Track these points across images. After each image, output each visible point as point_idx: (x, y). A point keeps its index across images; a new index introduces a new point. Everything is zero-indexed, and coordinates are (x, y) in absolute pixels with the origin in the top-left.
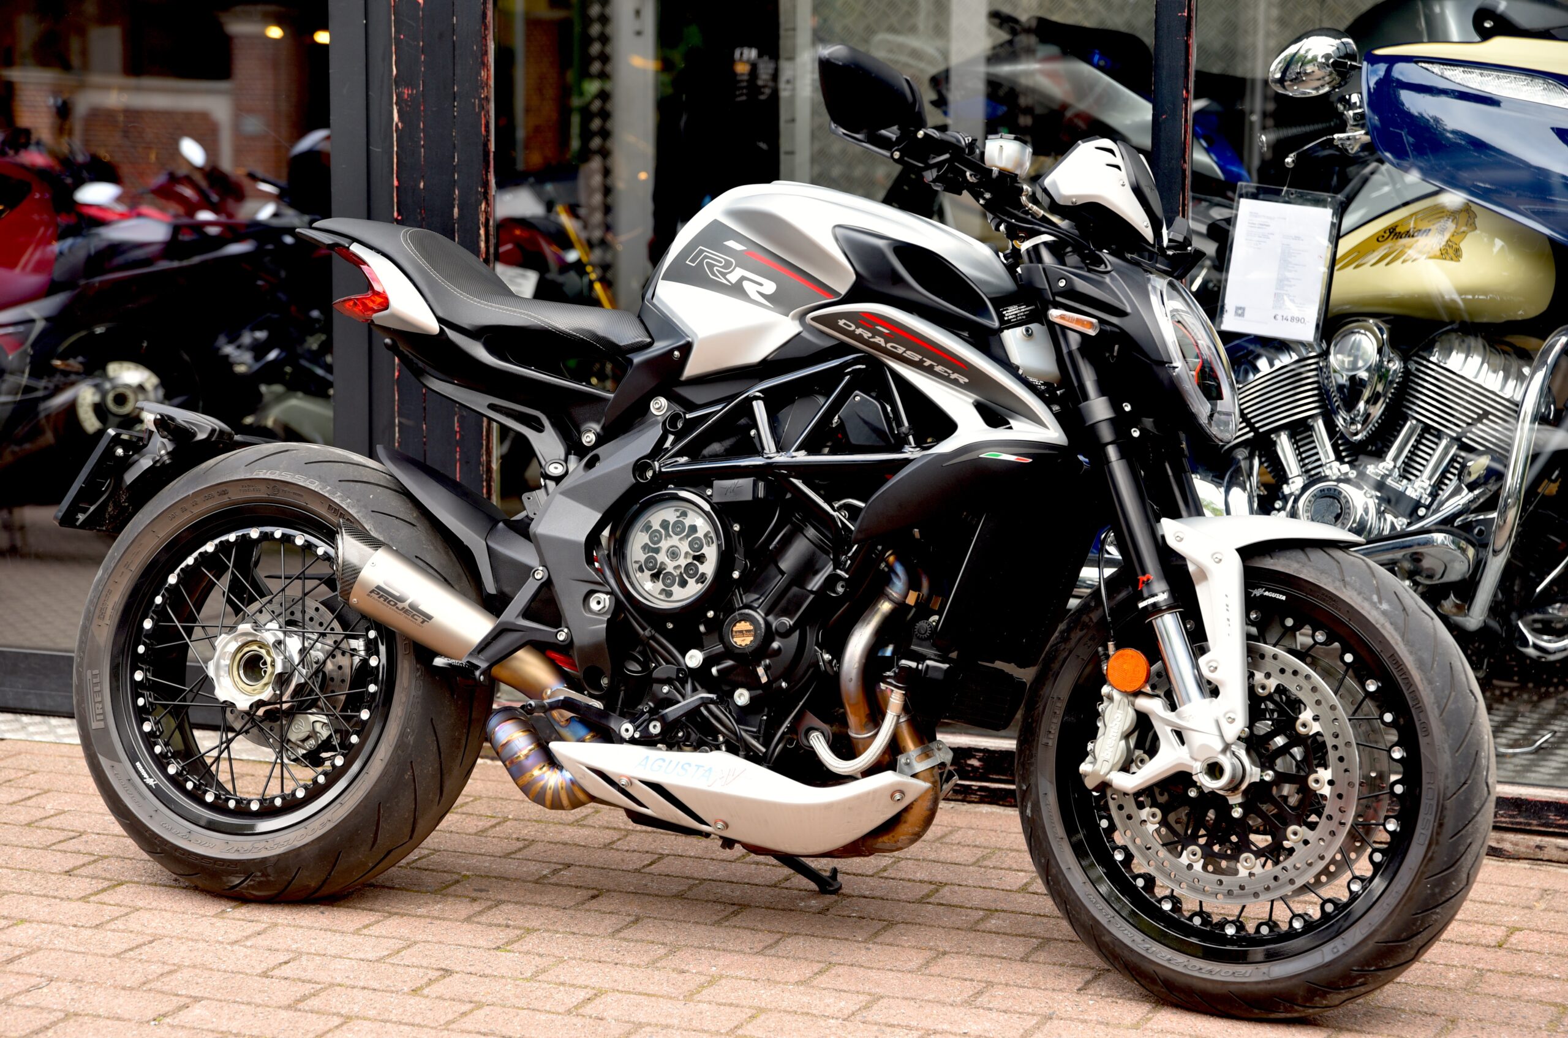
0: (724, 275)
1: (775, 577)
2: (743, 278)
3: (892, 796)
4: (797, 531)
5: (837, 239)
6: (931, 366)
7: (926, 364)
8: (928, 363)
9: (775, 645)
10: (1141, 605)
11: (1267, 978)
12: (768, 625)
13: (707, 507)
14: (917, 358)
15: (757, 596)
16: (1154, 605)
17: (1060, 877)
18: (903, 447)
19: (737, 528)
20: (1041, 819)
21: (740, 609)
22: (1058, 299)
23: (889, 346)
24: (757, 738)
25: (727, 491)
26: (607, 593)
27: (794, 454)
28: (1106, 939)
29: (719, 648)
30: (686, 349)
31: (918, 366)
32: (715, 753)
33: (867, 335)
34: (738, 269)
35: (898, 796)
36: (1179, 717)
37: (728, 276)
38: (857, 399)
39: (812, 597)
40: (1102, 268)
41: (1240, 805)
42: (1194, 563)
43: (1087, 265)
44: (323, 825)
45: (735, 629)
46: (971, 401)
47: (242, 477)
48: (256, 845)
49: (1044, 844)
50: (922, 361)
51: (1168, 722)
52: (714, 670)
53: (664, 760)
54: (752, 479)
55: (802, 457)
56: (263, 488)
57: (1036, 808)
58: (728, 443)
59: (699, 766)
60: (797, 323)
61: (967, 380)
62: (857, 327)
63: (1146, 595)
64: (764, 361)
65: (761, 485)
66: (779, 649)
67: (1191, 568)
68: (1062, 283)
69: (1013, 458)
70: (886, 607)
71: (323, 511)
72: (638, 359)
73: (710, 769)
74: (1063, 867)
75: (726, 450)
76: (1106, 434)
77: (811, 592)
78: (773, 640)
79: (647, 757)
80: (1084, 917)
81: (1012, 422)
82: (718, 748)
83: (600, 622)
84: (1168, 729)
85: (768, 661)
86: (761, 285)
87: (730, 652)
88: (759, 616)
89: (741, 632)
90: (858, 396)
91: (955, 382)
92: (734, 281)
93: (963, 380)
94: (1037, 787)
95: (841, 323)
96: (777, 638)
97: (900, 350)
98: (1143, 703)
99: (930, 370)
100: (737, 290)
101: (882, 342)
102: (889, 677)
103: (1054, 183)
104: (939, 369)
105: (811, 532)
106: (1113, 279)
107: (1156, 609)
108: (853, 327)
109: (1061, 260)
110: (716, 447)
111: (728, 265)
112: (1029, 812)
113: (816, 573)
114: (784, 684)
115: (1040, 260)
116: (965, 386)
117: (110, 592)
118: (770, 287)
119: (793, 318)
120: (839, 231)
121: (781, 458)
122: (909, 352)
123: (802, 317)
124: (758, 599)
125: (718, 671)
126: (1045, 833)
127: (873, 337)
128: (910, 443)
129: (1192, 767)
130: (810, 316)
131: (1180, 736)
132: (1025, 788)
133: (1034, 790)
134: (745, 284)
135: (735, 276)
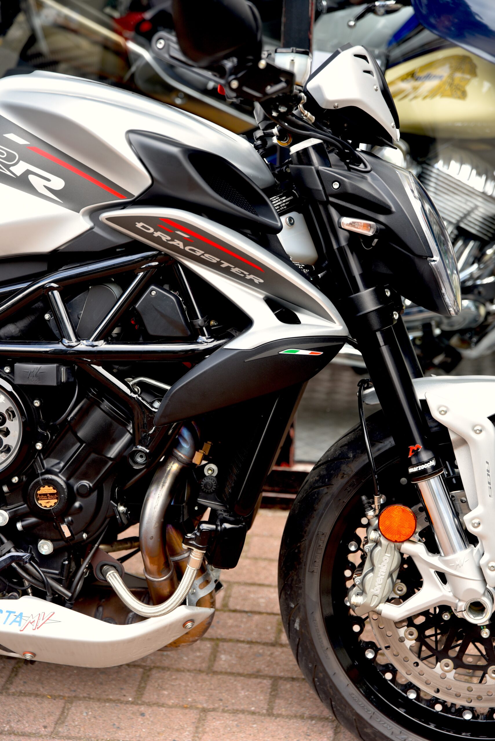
0: (7, 167)
1: (73, 444)
2: (28, 172)
3: (184, 625)
4: (93, 404)
5: (130, 143)
6: (228, 268)
7: (223, 266)
8: (225, 264)
9: (77, 504)
12: (70, 487)
13: (9, 388)
14: (215, 260)
15: (57, 461)
16: (425, 471)
17: (327, 680)
18: (197, 338)
19: (37, 403)
20: (309, 632)
21: (43, 474)
22: (331, 199)
23: (187, 249)
24: (59, 581)
25: (29, 374)
27: (95, 343)
28: (369, 731)
29: (24, 507)
31: (216, 267)
32: (24, 598)
33: (165, 238)
34: (21, 162)
35: (189, 625)
36: (446, 563)
37: (11, 168)
38: (154, 293)
39: (110, 463)
40: (361, 167)
41: (487, 626)
42: (453, 432)
43: (347, 164)
45: (39, 492)
46: (262, 297)
49: (312, 654)
50: (219, 263)
51: (432, 566)
52: (19, 526)
54: (55, 365)
55: (102, 346)
57: (304, 623)
58: (22, 324)
59: (10, 612)
60: (87, 218)
61: (262, 281)
62: (156, 231)
63: (414, 461)
64: (55, 252)
65: (63, 369)
66: (81, 507)
67: (452, 437)
68: (336, 186)
69: (307, 353)
70: (174, 467)
73: (21, 614)
74: (330, 672)
75: (21, 331)
76: (375, 322)
77: (110, 459)
78: (75, 501)
80: (348, 712)
81: (300, 316)
82: (25, 593)
84: (432, 571)
85: (70, 518)
86: (49, 180)
87: (35, 511)
88: (61, 480)
90: (154, 291)
91: (251, 282)
92: (18, 174)
93: (258, 280)
94: (305, 606)
95: (139, 225)
96: (79, 498)
97: (199, 253)
98: (408, 548)
99: (226, 272)
100: (23, 183)
101: (181, 245)
102: (191, 539)
103: (318, 89)
104: (235, 270)
105: (106, 405)
106: (373, 178)
107: (423, 475)
108: (152, 230)
109: (326, 162)
111: (10, 157)
112: (297, 626)
113: (114, 441)
114: (85, 536)
115: (310, 162)
116: (259, 286)
118: (58, 184)
119: (84, 214)
120: (133, 136)
121: (83, 346)
122: (207, 255)
123: (93, 214)
124: (59, 463)
125: (23, 526)
126: (312, 644)
127: (172, 240)
128: (204, 335)
129: (456, 605)
130: (105, 215)
131: (443, 577)
132: (293, 606)
133: (302, 609)
134: (31, 178)
135: (19, 169)
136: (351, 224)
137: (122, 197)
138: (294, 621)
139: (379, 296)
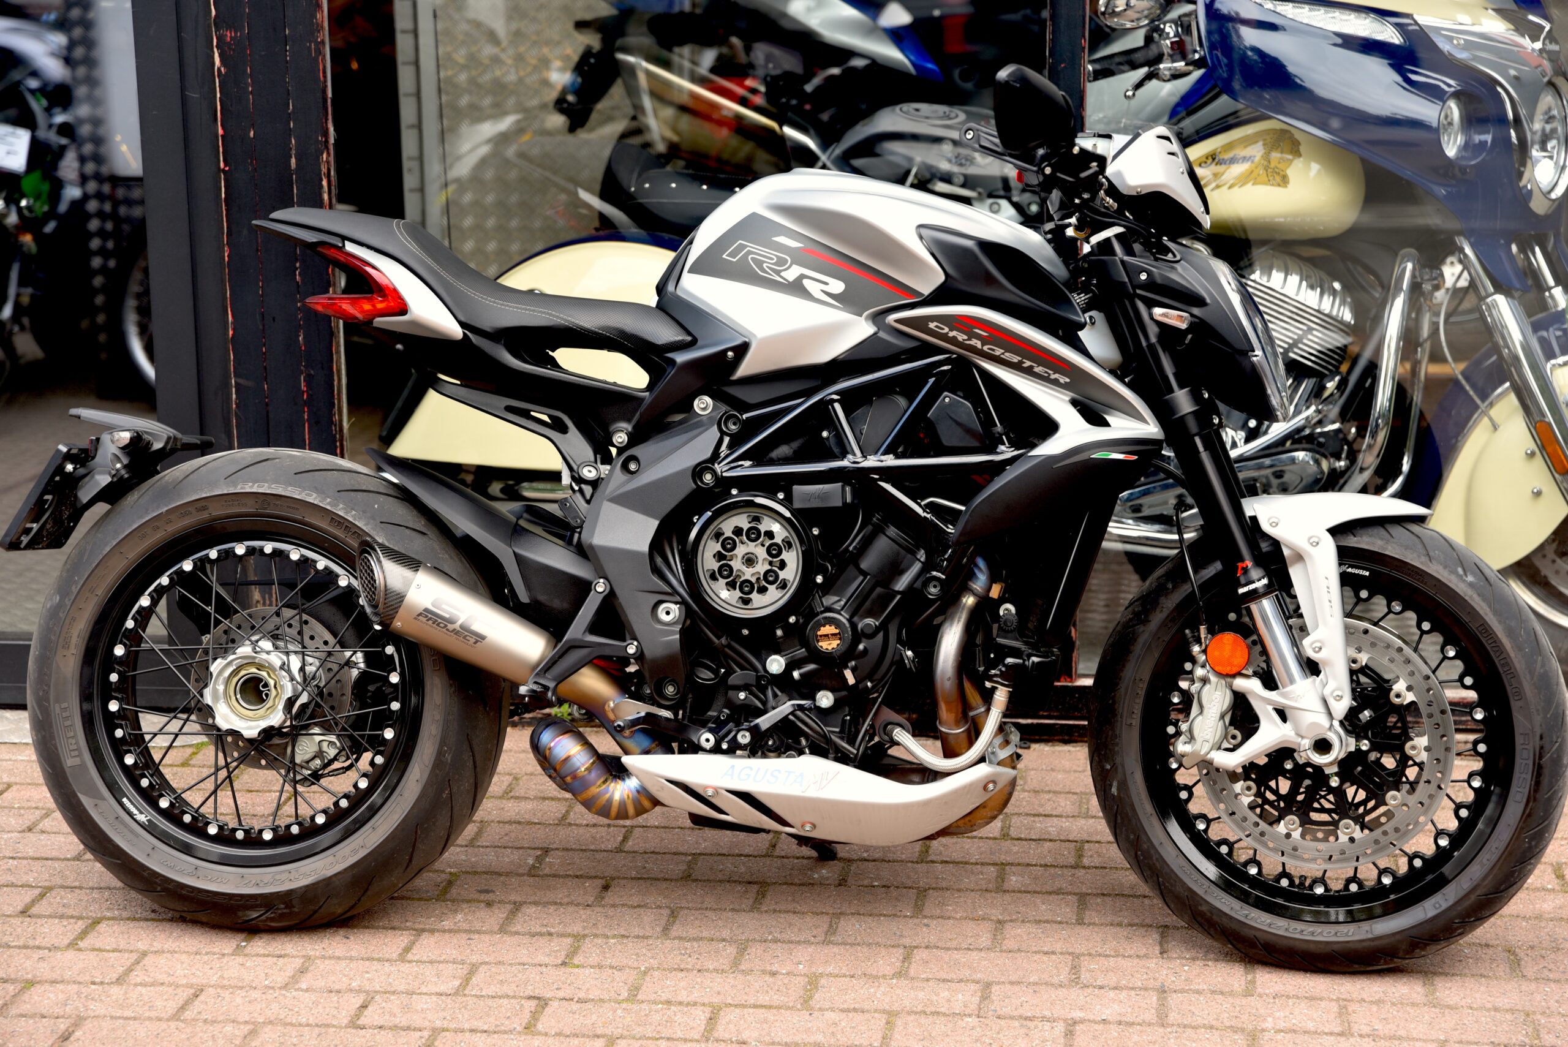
0: (778, 273)
1: (855, 578)
2: (803, 277)
3: (985, 788)
4: (879, 530)
5: (921, 238)
6: (1031, 367)
7: (1025, 365)
8: (1027, 364)
9: (861, 647)
10: (1241, 591)
11: (1370, 936)
12: (854, 626)
13: (788, 514)
14: (1016, 359)
15: (837, 598)
16: (1255, 591)
17: (1152, 852)
18: (997, 447)
19: (816, 531)
20: (1129, 797)
21: (822, 612)
22: (1138, 291)
23: (985, 348)
24: (842, 739)
25: (810, 496)
26: (676, 603)
27: (883, 458)
28: (1204, 908)
29: (802, 652)
30: (742, 349)
31: (1016, 367)
32: (802, 757)
33: (961, 337)
34: (794, 266)
35: (991, 786)
36: (1284, 695)
37: (782, 274)
38: (947, 400)
39: (899, 597)
40: (1170, 257)
41: (1336, 774)
42: (1287, 547)
43: (1153, 254)
44: (355, 851)
45: (819, 633)
46: (1067, 399)
47: (225, 492)
48: (277, 877)
49: (1134, 821)
50: (1021, 362)
51: (1269, 701)
52: (796, 674)
53: (751, 769)
54: (840, 484)
55: (890, 461)
56: (251, 502)
57: (1123, 785)
58: (795, 445)
59: (789, 772)
60: (870, 323)
61: (1068, 380)
62: (951, 330)
63: (1243, 580)
64: (834, 362)
65: (848, 489)
66: (865, 648)
67: (1286, 552)
68: (1143, 276)
69: (1121, 456)
70: (969, 601)
71: (324, 525)
72: (681, 358)
73: (802, 774)
74: (1155, 842)
75: (795, 452)
76: (1193, 426)
77: (898, 592)
78: (859, 642)
79: (733, 767)
80: (1179, 889)
81: (1109, 418)
82: (801, 753)
83: (673, 633)
84: (1270, 708)
85: (853, 663)
86: (826, 284)
87: (815, 655)
88: (843, 618)
89: (826, 635)
90: (947, 398)
91: (1055, 382)
92: (791, 279)
93: (1064, 380)
94: (1123, 766)
95: (932, 325)
96: (864, 640)
97: (998, 352)
98: (1240, 683)
99: (1029, 372)
100: (797, 288)
101: (977, 344)
102: (995, 675)
103: (1119, 174)
104: (1038, 369)
105: (892, 531)
106: (1184, 268)
107: (1254, 595)
108: (946, 330)
109: (1130, 252)
110: (784, 450)
111: (781, 262)
112: (1114, 790)
113: (902, 572)
114: (869, 684)
115: (1113, 253)
116: (1065, 386)
117: (74, 619)
118: (837, 287)
119: (867, 319)
120: (924, 232)
121: (872, 462)
122: (1007, 354)
123: (877, 318)
124: (839, 601)
125: (801, 675)
126: (1134, 810)
127: (969, 339)
128: (1004, 444)
129: (1299, 744)
130: (892, 318)
131: (1282, 714)
132: (1108, 767)
133: (1120, 770)
134: (806, 282)
135: (792, 273)
136: (1163, 315)
137: (911, 297)
138: (1111, 786)
139: (1196, 397)
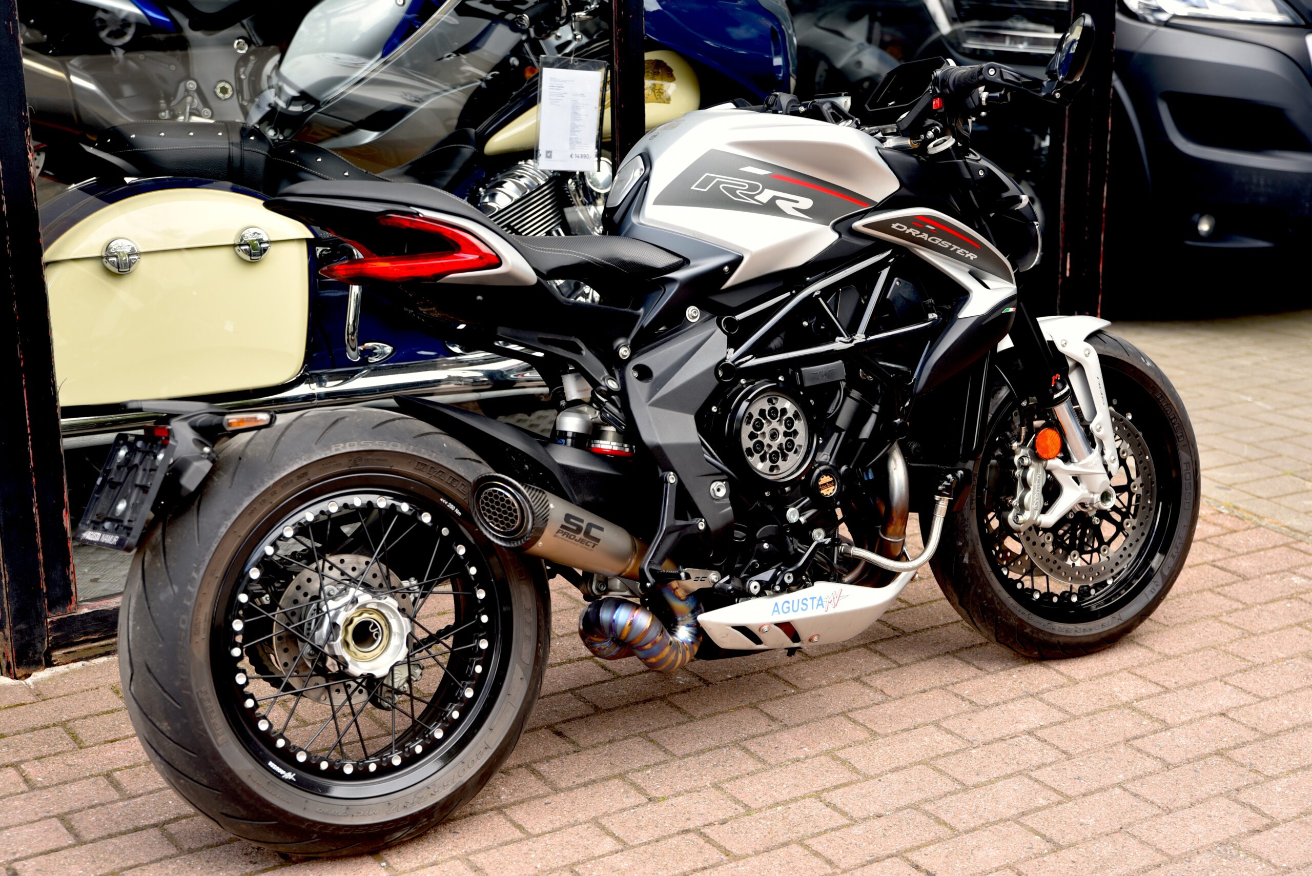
0: (752, 197)
2: (775, 198)
6: (956, 250)
7: (952, 249)
8: (954, 248)
9: (844, 488)
10: (1056, 396)
11: (1121, 622)
12: (839, 474)
14: (948, 245)
18: (928, 316)
19: (812, 403)
20: (978, 562)
21: (818, 466)
22: (976, 185)
23: (930, 239)
25: (815, 376)
26: (722, 481)
27: (865, 335)
28: (1028, 630)
29: (809, 499)
30: (736, 262)
33: (915, 233)
34: (766, 190)
36: (1083, 466)
37: (756, 197)
38: (897, 283)
39: (864, 443)
42: (1071, 359)
44: (479, 754)
45: (820, 483)
47: (323, 456)
48: (420, 795)
49: (982, 579)
50: (950, 247)
51: (1067, 473)
52: (803, 520)
53: (788, 602)
54: (840, 361)
55: (870, 336)
56: (344, 461)
57: (973, 555)
59: (813, 599)
60: (834, 231)
61: (976, 257)
62: (908, 228)
63: (1054, 389)
64: (808, 265)
67: (1070, 363)
69: (1012, 310)
71: (409, 470)
72: (680, 275)
73: (821, 598)
77: (864, 440)
79: (776, 604)
80: (1012, 621)
81: (987, 282)
83: (726, 506)
84: (1070, 477)
85: (839, 502)
86: (797, 202)
87: (817, 501)
88: (834, 468)
89: (825, 484)
91: (965, 259)
92: (765, 201)
93: (973, 257)
94: (972, 540)
95: (894, 226)
97: (938, 241)
98: (1050, 464)
99: (950, 253)
100: (771, 208)
101: (925, 236)
102: (943, 490)
104: (960, 251)
107: (1063, 398)
108: (905, 228)
111: (753, 188)
112: (966, 560)
113: (864, 424)
115: (953, 157)
116: (970, 262)
118: (806, 203)
119: (830, 228)
122: (943, 242)
123: (840, 225)
124: (824, 455)
125: (806, 520)
126: (982, 571)
127: (920, 234)
128: (933, 312)
130: (858, 225)
131: (1076, 479)
132: (961, 544)
133: (970, 544)
134: (778, 202)
135: (766, 196)
137: (866, 205)
138: (963, 557)
